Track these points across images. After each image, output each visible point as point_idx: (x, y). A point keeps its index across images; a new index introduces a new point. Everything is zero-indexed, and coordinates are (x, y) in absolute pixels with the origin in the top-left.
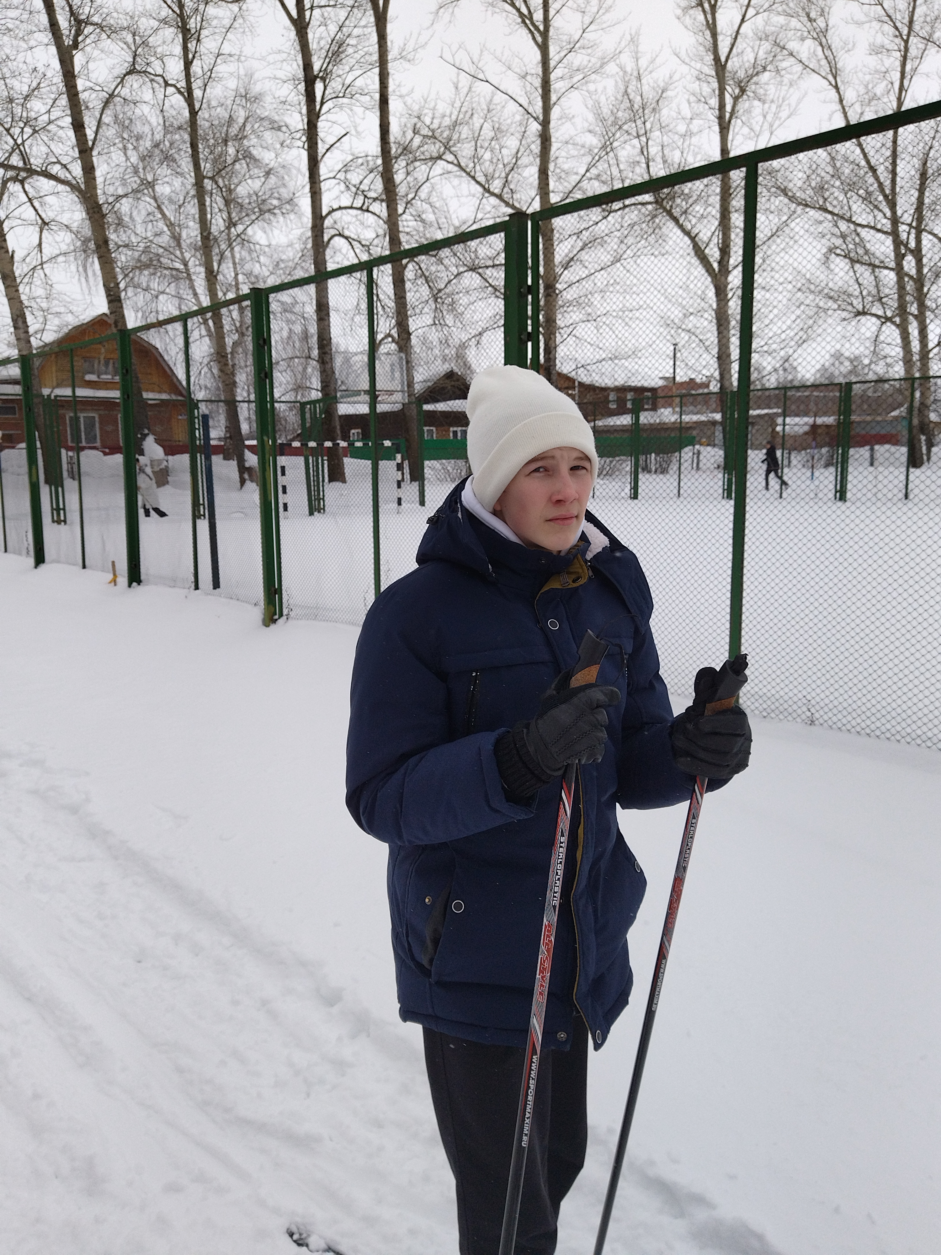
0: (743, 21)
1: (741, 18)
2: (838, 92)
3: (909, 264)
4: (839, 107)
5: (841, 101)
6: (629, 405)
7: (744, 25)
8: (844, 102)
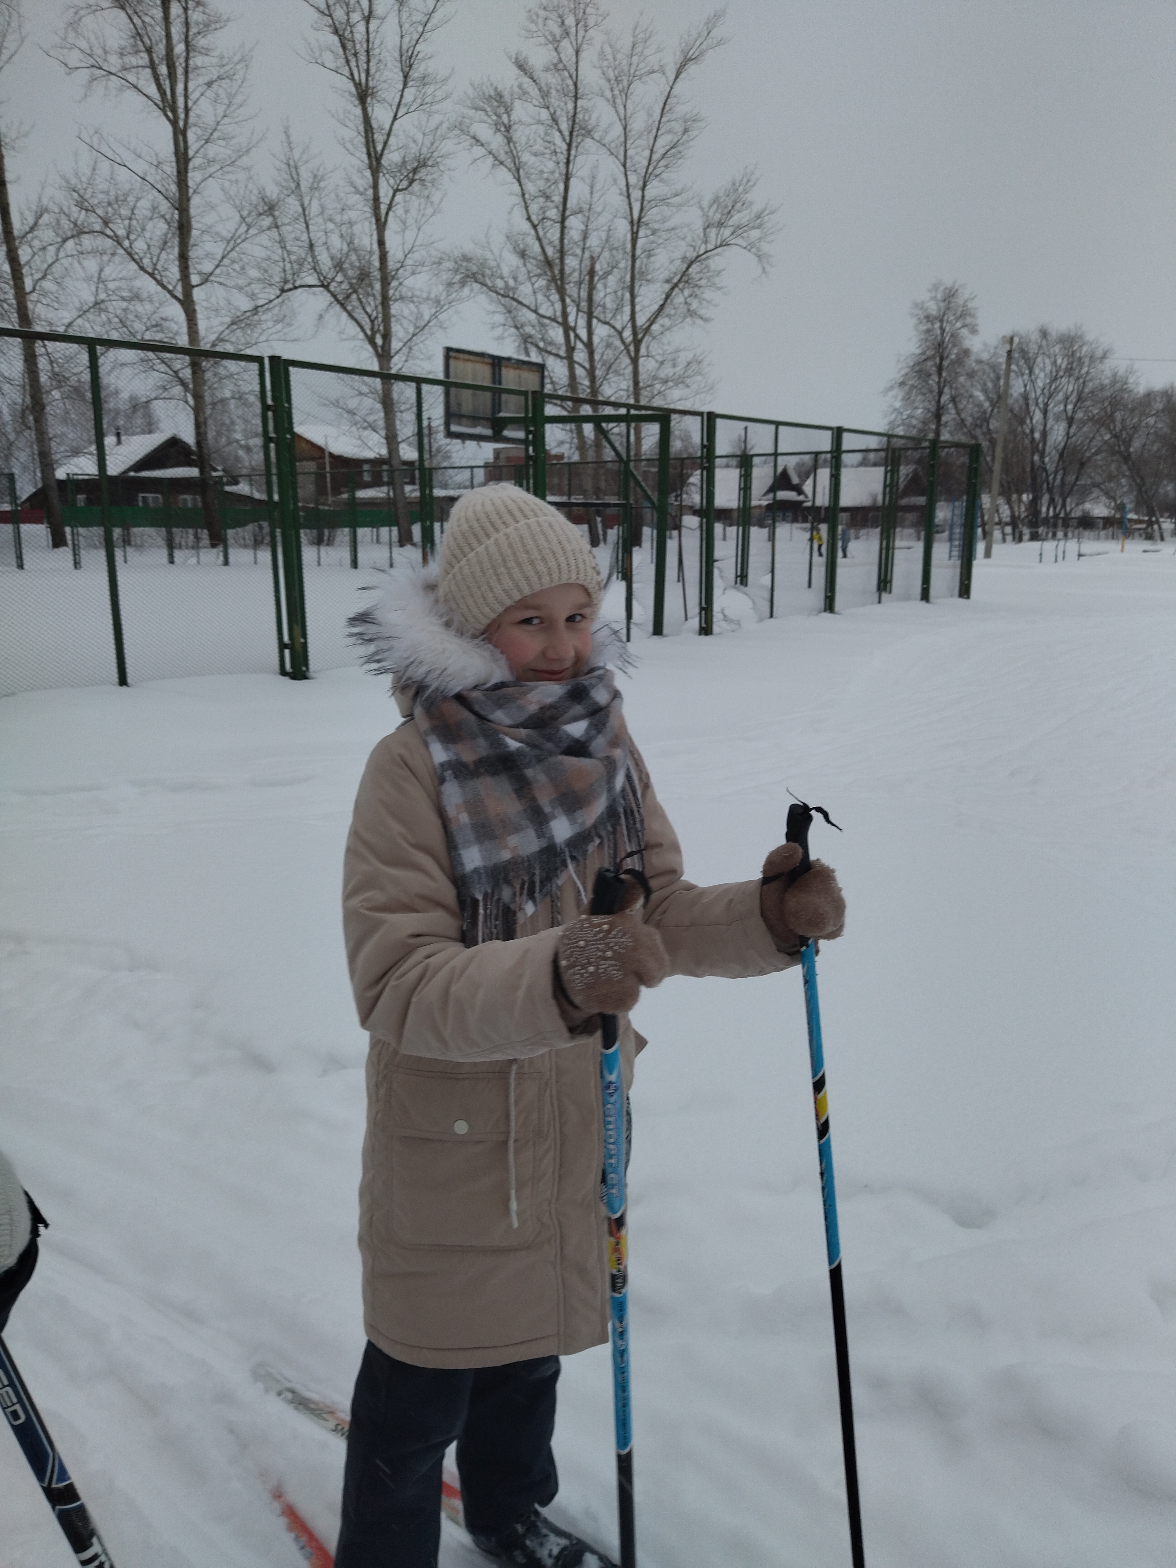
0: (395, 118)
1: (392, 115)
2: (521, 185)
3: (580, 355)
4: (520, 200)
5: (523, 195)
6: (385, 479)
7: (397, 122)
8: (527, 196)
